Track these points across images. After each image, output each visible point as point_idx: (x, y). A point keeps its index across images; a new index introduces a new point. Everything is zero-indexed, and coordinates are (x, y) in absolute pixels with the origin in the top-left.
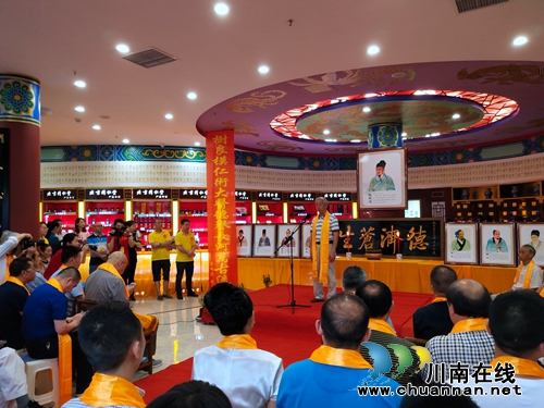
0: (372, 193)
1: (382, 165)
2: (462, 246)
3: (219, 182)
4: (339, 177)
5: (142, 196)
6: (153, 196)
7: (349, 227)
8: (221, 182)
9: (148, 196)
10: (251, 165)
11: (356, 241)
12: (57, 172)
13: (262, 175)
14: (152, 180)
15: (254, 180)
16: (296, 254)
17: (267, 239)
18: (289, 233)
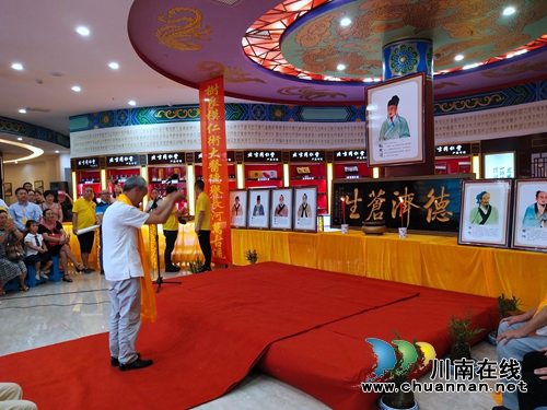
0: (383, 142)
1: (394, 101)
2: (485, 218)
3: (212, 140)
5: (157, 161)
6: (168, 161)
7: (356, 191)
8: (213, 141)
9: (163, 161)
10: (281, 120)
11: (364, 209)
12: (84, 141)
13: (296, 131)
14: (166, 143)
15: (285, 138)
16: (288, 226)
17: (262, 207)
18: (282, 199)
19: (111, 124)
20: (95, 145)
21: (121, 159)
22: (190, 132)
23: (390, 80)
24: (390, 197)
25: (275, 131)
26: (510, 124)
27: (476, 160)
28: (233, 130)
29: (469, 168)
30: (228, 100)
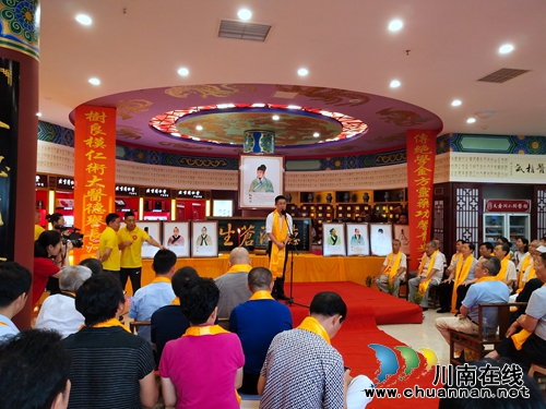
1: (262, 168)
2: (335, 241)
3: (92, 168)
4: (161, 173)
8: (95, 168)
16: (185, 254)
18: (177, 230)
27: (208, 203)
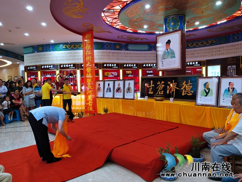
0: (163, 60)
1: (169, 42)
2: (207, 93)
3: (88, 58)
5: (63, 68)
6: (68, 68)
7: (152, 81)
8: (88, 59)
9: (66, 68)
10: (119, 50)
11: (155, 90)
12: (30, 58)
13: (126, 55)
14: (67, 60)
15: (121, 58)
16: (122, 97)
17: (110, 89)
18: (119, 85)
19: (43, 51)
20: (35, 60)
21: (47, 67)
22: (78, 54)
23: (167, 33)
24: (166, 84)
25: (116, 55)
26: (219, 53)
27: (204, 68)
28: (97, 54)
29: (201, 72)
30: (95, 40)
